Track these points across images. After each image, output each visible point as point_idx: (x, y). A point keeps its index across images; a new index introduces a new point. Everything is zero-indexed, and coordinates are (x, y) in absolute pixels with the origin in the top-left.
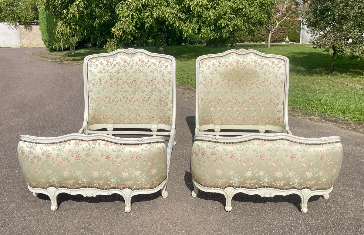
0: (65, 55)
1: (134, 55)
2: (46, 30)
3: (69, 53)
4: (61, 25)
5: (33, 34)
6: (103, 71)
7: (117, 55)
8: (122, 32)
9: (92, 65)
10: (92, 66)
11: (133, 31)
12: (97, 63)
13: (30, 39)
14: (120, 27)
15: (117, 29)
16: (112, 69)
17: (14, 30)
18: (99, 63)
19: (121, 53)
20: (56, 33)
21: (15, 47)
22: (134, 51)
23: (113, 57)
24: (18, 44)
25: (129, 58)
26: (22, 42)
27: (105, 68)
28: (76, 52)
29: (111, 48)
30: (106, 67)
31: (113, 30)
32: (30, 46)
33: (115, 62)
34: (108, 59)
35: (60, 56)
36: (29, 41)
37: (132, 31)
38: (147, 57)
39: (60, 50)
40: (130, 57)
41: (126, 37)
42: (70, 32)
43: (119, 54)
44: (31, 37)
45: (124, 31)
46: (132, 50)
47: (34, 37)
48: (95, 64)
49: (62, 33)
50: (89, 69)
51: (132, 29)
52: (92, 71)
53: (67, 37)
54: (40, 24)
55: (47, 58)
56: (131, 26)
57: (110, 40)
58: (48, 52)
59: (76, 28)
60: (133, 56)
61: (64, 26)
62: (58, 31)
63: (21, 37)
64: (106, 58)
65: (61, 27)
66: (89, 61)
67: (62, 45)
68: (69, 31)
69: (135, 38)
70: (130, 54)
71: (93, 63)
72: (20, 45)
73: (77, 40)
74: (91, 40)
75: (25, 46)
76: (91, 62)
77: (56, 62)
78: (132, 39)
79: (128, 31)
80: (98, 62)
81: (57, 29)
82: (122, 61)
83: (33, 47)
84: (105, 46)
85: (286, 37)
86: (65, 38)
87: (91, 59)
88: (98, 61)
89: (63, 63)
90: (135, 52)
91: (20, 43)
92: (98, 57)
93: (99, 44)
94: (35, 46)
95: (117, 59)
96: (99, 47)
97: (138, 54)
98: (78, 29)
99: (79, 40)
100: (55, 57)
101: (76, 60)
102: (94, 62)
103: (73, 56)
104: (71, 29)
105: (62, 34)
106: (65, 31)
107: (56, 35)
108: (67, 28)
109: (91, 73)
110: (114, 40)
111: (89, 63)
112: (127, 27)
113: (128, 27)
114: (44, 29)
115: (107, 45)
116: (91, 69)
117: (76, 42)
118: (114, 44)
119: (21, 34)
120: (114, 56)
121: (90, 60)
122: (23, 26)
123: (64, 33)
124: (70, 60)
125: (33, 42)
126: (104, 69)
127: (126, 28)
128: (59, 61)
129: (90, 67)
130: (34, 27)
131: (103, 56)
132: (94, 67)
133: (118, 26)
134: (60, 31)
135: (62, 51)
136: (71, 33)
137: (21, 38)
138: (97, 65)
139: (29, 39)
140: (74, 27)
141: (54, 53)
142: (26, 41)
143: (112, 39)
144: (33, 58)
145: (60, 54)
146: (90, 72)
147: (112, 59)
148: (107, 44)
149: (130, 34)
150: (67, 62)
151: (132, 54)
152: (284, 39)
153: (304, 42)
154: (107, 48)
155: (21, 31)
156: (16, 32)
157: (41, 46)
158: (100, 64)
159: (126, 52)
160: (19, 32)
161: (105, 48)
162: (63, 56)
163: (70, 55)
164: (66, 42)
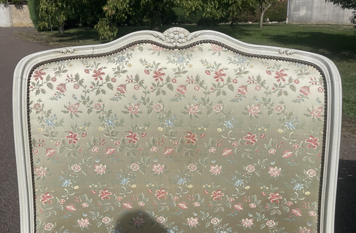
0: (54, 35)
1: (188, 51)
2: (33, 9)
3: (58, 33)
4: (45, 2)
5: (23, 13)
6: (83, 108)
7: (129, 51)
8: (115, 11)
9: (45, 87)
10: (44, 92)
11: (127, 9)
12: (62, 79)
13: (21, 18)
14: (113, 5)
15: (109, 7)
16: (113, 99)
17: (4, 9)
18: (69, 79)
19: (144, 45)
20: (40, 11)
21: (6, 26)
22: (189, 38)
23: (116, 59)
24: (8, 24)
25: (173, 62)
26: (12, 22)
27: (88, 99)
28: (66, 31)
29: (103, 28)
30: (92, 95)
31: (105, 8)
32: (21, 26)
33: (124, 76)
34: (100, 67)
35: (48, 36)
36: (19, 21)
37: (125, 8)
38: (233, 59)
39: (50, 30)
40: (176, 59)
41: (119, 16)
42: (56, 9)
43: (137, 47)
44: (21, 16)
45: (117, 10)
46: (182, 35)
47: (24, 17)
48: (55, 84)
49: (46, 10)
50: (35, 102)
51: (126, 6)
52: (46, 109)
53: (52, 15)
54: (28, 3)
55: (32, 39)
56: (125, 3)
57: (102, 19)
58: (37, 31)
59: (62, 6)
60: (185, 56)
61: (48, 3)
62: (42, 9)
63: (11, 16)
64: (92, 63)
65: (45, 4)
66: (34, 74)
67: (47, 24)
68: (54, 8)
69: (129, 16)
70: (176, 47)
71: (48, 78)
72: (10, 24)
73: (64, 19)
74: (80, 19)
75: (16, 26)
76: (39, 75)
77: (41, 44)
78: (126, 18)
79: (121, 9)
80: (64, 76)
81: (41, 6)
82: (147, 72)
83: (23, 26)
84: (96, 25)
85: (267, 17)
86: (50, 17)
87: (41, 67)
88: (65, 71)
89: (48, 45)
90: (192, 42)
91: (10, 22)
92: (67, 58)
93: (90, 24)
94: (26, 25)
95: (130, 66)
96: (89, 27)
97: (201, 49)
98: (65, 7)
99: (66, 19)
100: (42, 37)
101: (64, 41)
102: (52, 75)
103: (62, 36)
104: (57, 6)
105: (47, 12)
106: (50, 8)
107: (40, 13)
108: (52, 4)
109: (40, 115)
110: (106, 19)
111: (33, 79)
112: (120, 4)
113: (122, 5)
114: (32, 7)
115: (98, 25)
116: (40, 100)
117: (63, 20)
118: (106, 24)
119: (11, 13)
120: (120, 55)
121: (37, 70)
122: (14, 6)
123: (49, 11)
124: (57, 41)
125: (24, 22)
126: (85, 100)
127: (120, 6)
128: (45, 43)
129: (38, 92)
130: (25, 6)
131: (83, 57)
132: (51, 93)
133: (110, 4)
134: (44, 8)
135: (51, 31)
136: (57, 11)
137: (11, 18)
138: (62, 88)
139: (19, 18)
140: (60, 4)
141: (43, 33)
142: (16, 20)
143: (104, 18)
144: (18, 38)
145: (48, 35)
146: (37, 113)
147: (114, 66)
148: (98, 23)
149: (124, 12)
150: (54, 44)
151: (179, 48)
152: (266, 19)
153: (290, 21)
154: (99, 28)
155: (11, 11)
156: (6, 11)
157: (30, 25)
158: (73, 83)
159: (160, 42)
160: (9, 12)
161: (96, 28)
162: (52, 36)
163: (59, 35)
164: (52, 21)
